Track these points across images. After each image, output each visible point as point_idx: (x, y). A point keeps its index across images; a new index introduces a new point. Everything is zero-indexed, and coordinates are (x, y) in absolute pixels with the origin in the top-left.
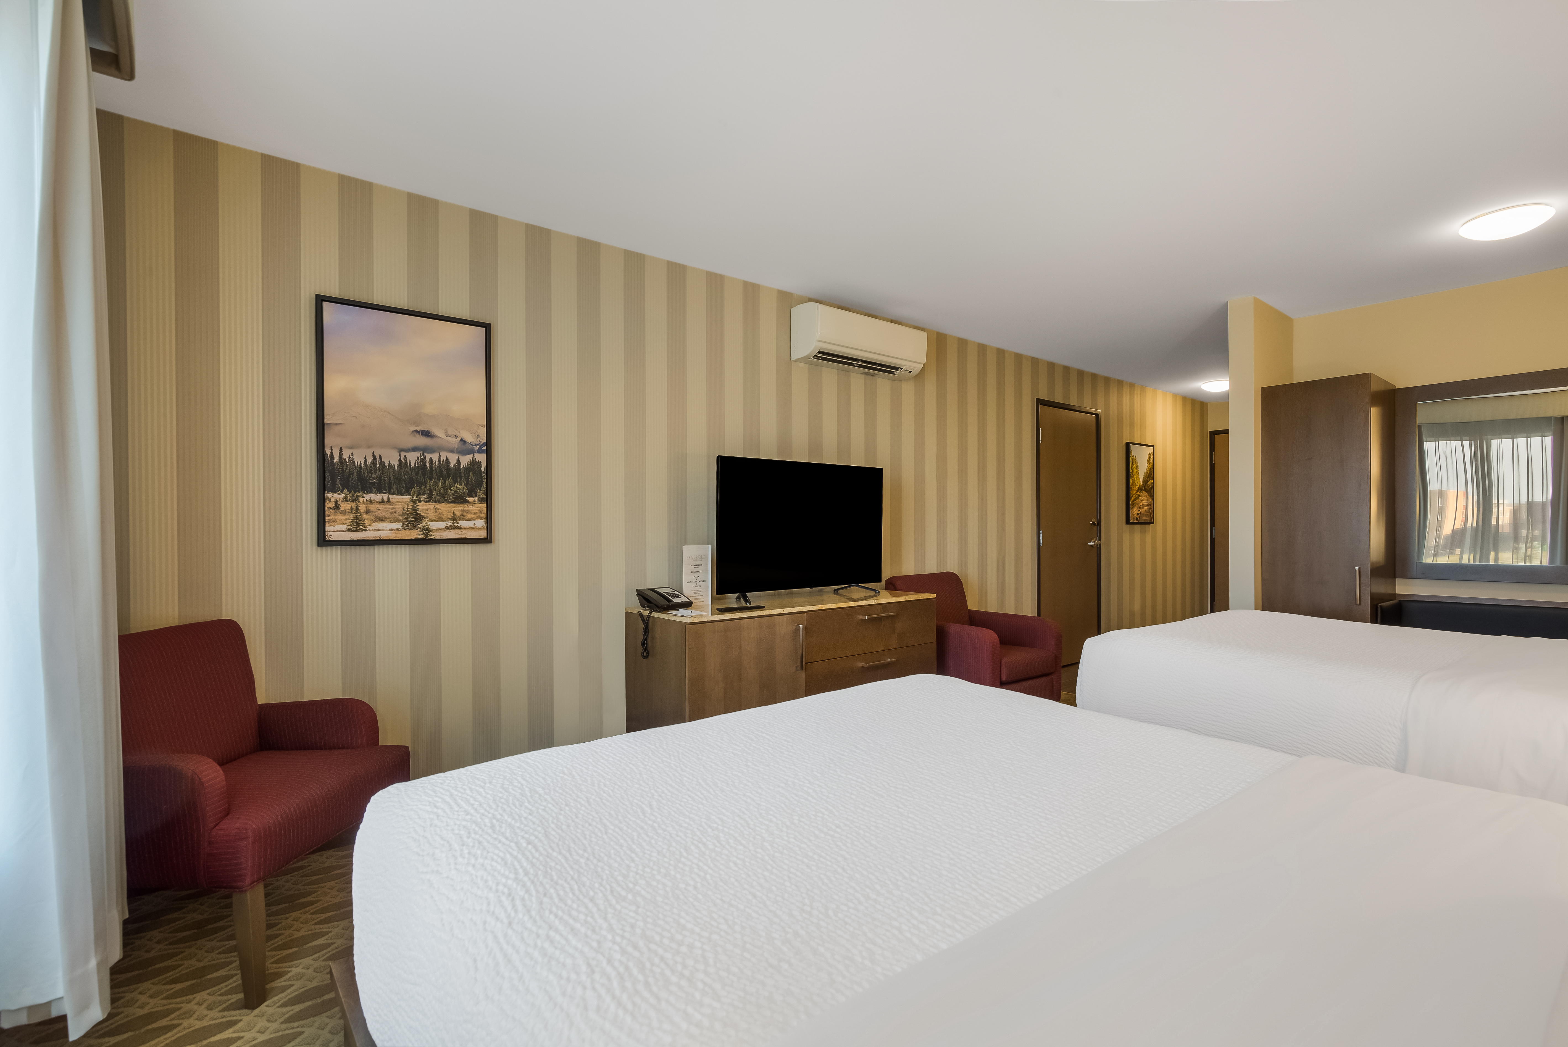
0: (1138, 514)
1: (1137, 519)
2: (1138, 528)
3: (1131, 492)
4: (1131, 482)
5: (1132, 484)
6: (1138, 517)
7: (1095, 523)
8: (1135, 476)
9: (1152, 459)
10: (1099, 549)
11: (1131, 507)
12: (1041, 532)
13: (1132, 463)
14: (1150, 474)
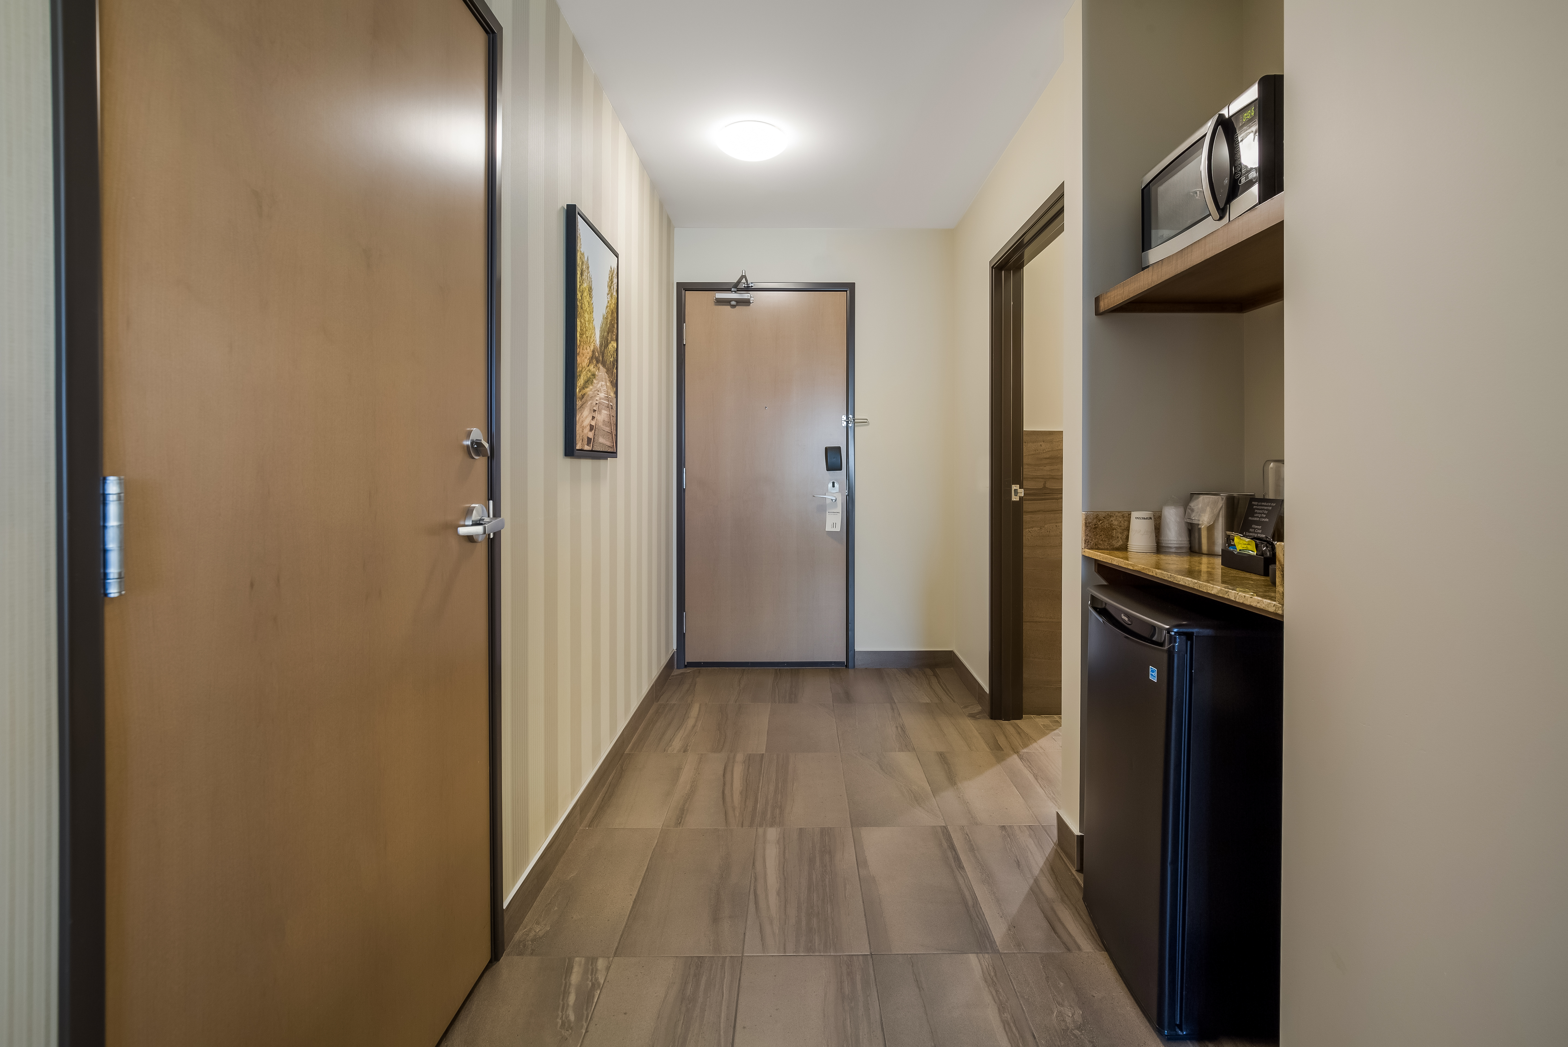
0: (592, 428)
1: (589, 440)
2: (586, 465)
3: (578, 359)
4: (579, 329)
5: (581, 335)
6: (591, 435)
7: (479, 444)
8: (586, 315)
9: (615, 290)
10: (493, 544)
11: (579, 403)
12: (112, 487)
13: (582, 274)
14: (612, 325)
